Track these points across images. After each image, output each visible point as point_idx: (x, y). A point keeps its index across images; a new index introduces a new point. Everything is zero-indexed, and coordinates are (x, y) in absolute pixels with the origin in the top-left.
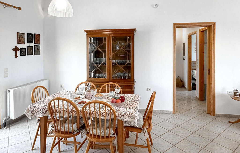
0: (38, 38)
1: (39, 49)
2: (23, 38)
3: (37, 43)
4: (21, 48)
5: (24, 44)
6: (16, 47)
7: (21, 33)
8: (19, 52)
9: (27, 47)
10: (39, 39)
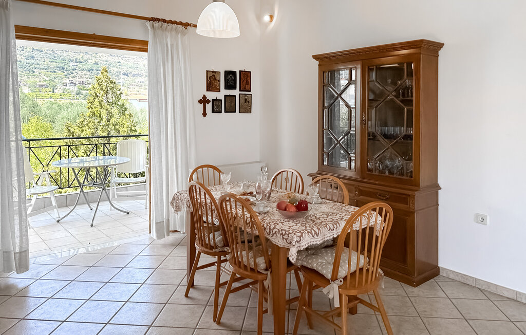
0: (247, 79)
1: (248, 102)
2: (216, 80)
3: (245, 88)
4: (212, 100)
5: (220, 91)
6: (204, 97)
7: (213, 72)
8: (209, 107)
9: (226, 96)
10: (249, 80)
